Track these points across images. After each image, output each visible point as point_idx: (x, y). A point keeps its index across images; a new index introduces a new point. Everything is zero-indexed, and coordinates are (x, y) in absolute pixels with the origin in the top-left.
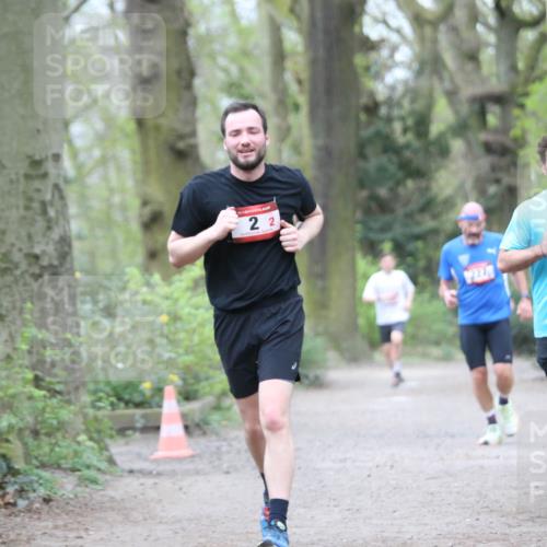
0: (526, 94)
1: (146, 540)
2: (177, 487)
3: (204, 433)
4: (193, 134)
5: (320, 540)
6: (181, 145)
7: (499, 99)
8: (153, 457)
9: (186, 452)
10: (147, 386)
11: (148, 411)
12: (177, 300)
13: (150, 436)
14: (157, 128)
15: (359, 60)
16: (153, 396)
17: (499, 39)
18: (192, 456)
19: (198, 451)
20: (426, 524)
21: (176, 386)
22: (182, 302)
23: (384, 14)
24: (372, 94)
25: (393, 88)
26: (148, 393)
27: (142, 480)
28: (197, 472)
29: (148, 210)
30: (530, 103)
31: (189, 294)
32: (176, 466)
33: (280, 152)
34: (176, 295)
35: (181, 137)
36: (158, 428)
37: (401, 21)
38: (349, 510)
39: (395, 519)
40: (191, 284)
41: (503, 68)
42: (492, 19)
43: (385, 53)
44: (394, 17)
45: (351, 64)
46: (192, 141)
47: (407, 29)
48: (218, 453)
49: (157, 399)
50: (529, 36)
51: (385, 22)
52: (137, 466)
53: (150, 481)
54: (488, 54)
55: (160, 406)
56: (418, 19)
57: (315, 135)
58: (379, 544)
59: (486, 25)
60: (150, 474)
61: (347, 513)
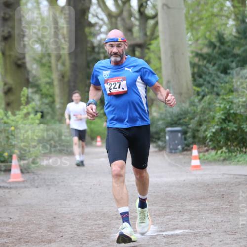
0: (150, 44)
1: (6, 213)
2: (18, 193)
3: (28, 172)
4: (24, 58)
5: (72, 213)
6: (19, 62)
7: (140, 46)
8: (8, 181)
9: (21, 179)
10: (6, 154)
11: (7, 164)
12: (17, 122)
13: (7, 173)
14: (10, 56)
15: (87, 30)
16: (8, 158)
17: (140, 23)
18: (24, 181)
19: (26, 179)
20: (112, 206)
21: (17, 155)
22: (20, 122)
23: (97, 13)
24: (92, 43)
25: (100, 41)
26: (7, 157)
27: (4, 190)
28: (25, 187)
29: (6, 87)
30: (152, 47)
31: (22, 119)
32: (17, 185)
33: (57, 65)
34: (17, 120)
35: (19, 59)
36: (10, 171)
37: (103, 16)
38: (83, 201)
39: (101, 204)
40: (23, 116)
41: (142, 34)
42: (137, 16)
43: (97, 28)
44: (101, 14)
45: (84, 31)
46: (23, 61)
47: (106, 19)
48: (33, 180)
49: (10, 159)
50: (151, 22)
51: (97, 16)
52: (2, 184)
53: (7, 191)
54: (136, 29)
55: (11, 162)
56: (110, 15)
57: (70, 59)
58: (95, 214)
59: (135, 18)
60: (7, 188)
61: (82, 203)
